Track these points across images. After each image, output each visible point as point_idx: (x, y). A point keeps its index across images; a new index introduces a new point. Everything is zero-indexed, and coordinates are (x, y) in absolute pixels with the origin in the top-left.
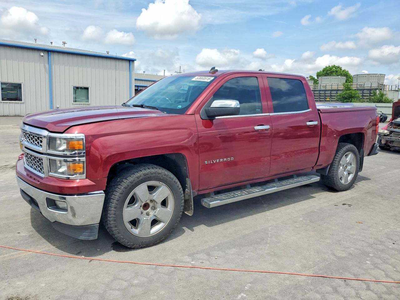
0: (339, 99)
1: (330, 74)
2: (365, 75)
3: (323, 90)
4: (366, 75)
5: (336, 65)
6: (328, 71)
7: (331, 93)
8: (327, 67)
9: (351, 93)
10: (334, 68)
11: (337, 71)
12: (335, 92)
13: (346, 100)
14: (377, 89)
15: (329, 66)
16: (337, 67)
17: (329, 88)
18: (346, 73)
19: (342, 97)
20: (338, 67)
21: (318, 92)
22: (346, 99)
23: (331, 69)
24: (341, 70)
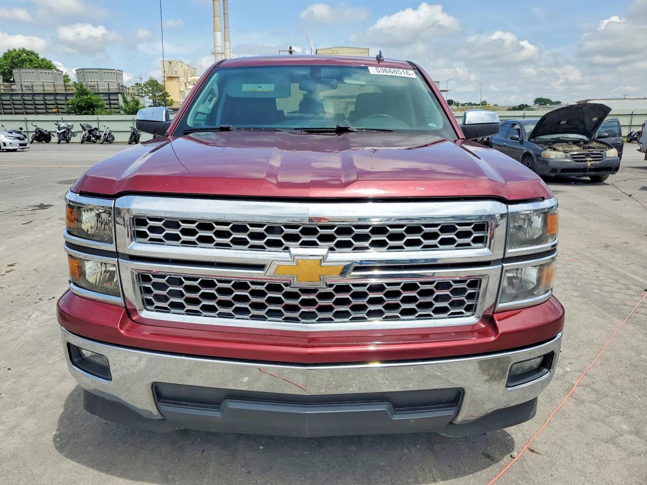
0: (72, 109)
1: (19, 65)
2: (96, 71)
3: (28, 94)
4: (98, 71)
5: (28, 49)
6: (13, 58)
7: (45, 100)
8: (11, 51)
9: (90, 99)
10: (25, 54)
11: (31, 61)
12: (52, 98)
13: (84, 112)
14: (119, 93)
15: (15, 50)
16: (28, 52)
17: (38, 89)
18: (48, 64)
19: (77, 105)
20: (32, 53)
21: (19, 98)
22: (84, 110)
23: (20, 55)
24: (38, 58)
